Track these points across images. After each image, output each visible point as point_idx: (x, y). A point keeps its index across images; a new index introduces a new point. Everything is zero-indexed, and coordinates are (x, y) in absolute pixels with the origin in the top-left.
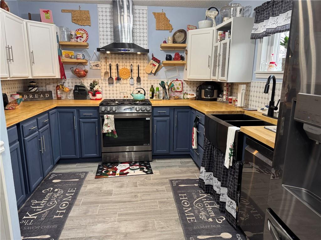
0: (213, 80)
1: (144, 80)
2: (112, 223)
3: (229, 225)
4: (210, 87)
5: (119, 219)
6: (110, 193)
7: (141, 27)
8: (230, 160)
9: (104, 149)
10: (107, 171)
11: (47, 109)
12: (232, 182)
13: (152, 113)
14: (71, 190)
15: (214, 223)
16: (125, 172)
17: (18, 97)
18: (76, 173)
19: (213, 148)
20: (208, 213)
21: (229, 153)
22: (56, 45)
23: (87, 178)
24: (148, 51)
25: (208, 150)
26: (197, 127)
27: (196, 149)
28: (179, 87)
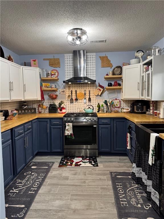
0: (142, 99)
1: (93, 100)
2: (66, 201)
3: (155, 211)
4: (140, 104)
5: (72, 198)
6: (67, 178)
7: (92, 66)
8: (153, 159)
9: (66, 147)
10: (67, 163)
11: (31, 119)
12: (155, 176)
13: (98, 122)
14: (42, 174)
15: (142, 208)
16: (78, 164)
17: (15, 112)
18: (47, 162)
19: (142, 149)
20: (137, 200)
21: (152, 154)
22: (39, 80)
23: (53, 167)
24: (95, 81)
25: (138, 150)
26: (130, 133)
27: (130, 150)
28: (118, 104)
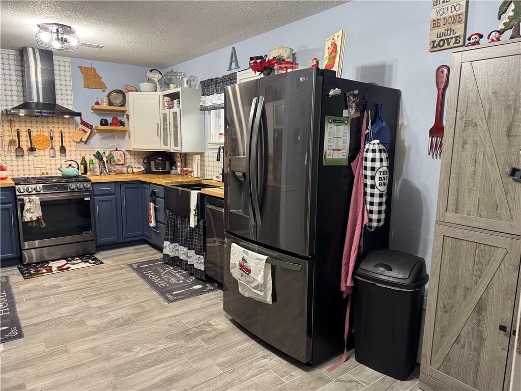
0: (164, 149)
1: (70, 151)
2: (79, 304)
3: (200, 280)
4: (161, 158)
5: (85, 300)
6: (57, 286)
7: (63, 83)
8: (195, 219)
9: (27, 245)
10: (37, 271)
13: (93, 190)
15: (185, 282)
16: (64, 267)
19: (177, 217)
20: (177, 278)
21: (194, 214)
24: (80, 114)
26: (154, 202)
27: (154, 227)
28: (120, 158)
